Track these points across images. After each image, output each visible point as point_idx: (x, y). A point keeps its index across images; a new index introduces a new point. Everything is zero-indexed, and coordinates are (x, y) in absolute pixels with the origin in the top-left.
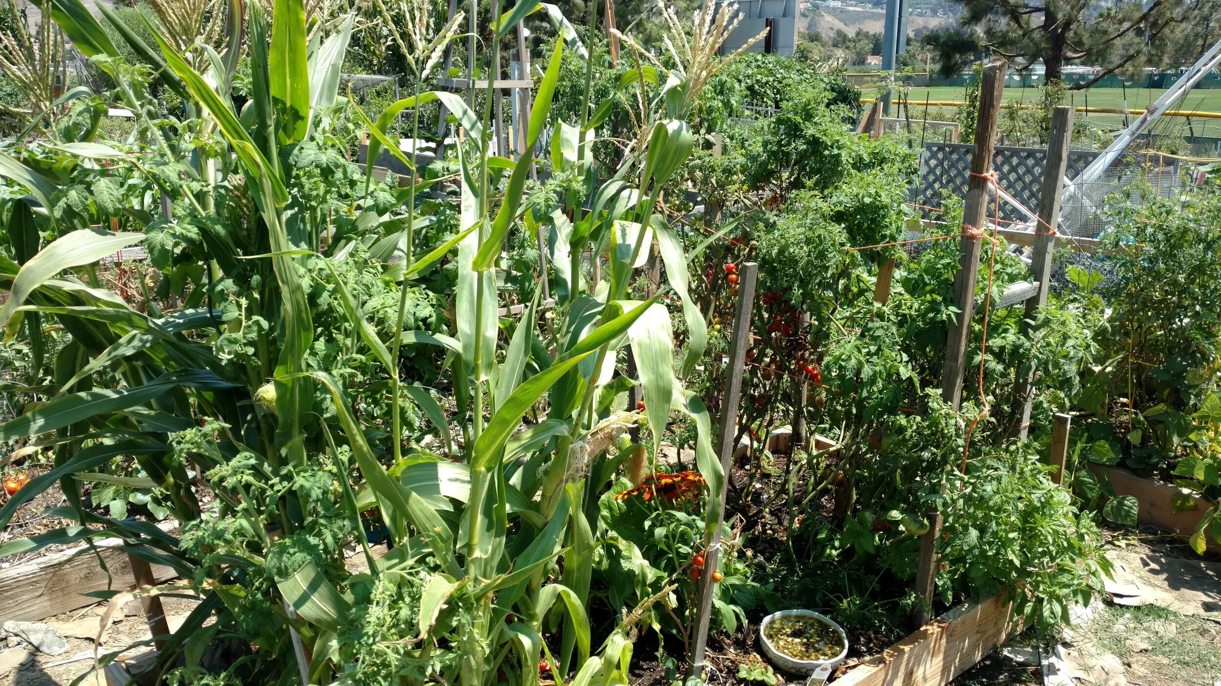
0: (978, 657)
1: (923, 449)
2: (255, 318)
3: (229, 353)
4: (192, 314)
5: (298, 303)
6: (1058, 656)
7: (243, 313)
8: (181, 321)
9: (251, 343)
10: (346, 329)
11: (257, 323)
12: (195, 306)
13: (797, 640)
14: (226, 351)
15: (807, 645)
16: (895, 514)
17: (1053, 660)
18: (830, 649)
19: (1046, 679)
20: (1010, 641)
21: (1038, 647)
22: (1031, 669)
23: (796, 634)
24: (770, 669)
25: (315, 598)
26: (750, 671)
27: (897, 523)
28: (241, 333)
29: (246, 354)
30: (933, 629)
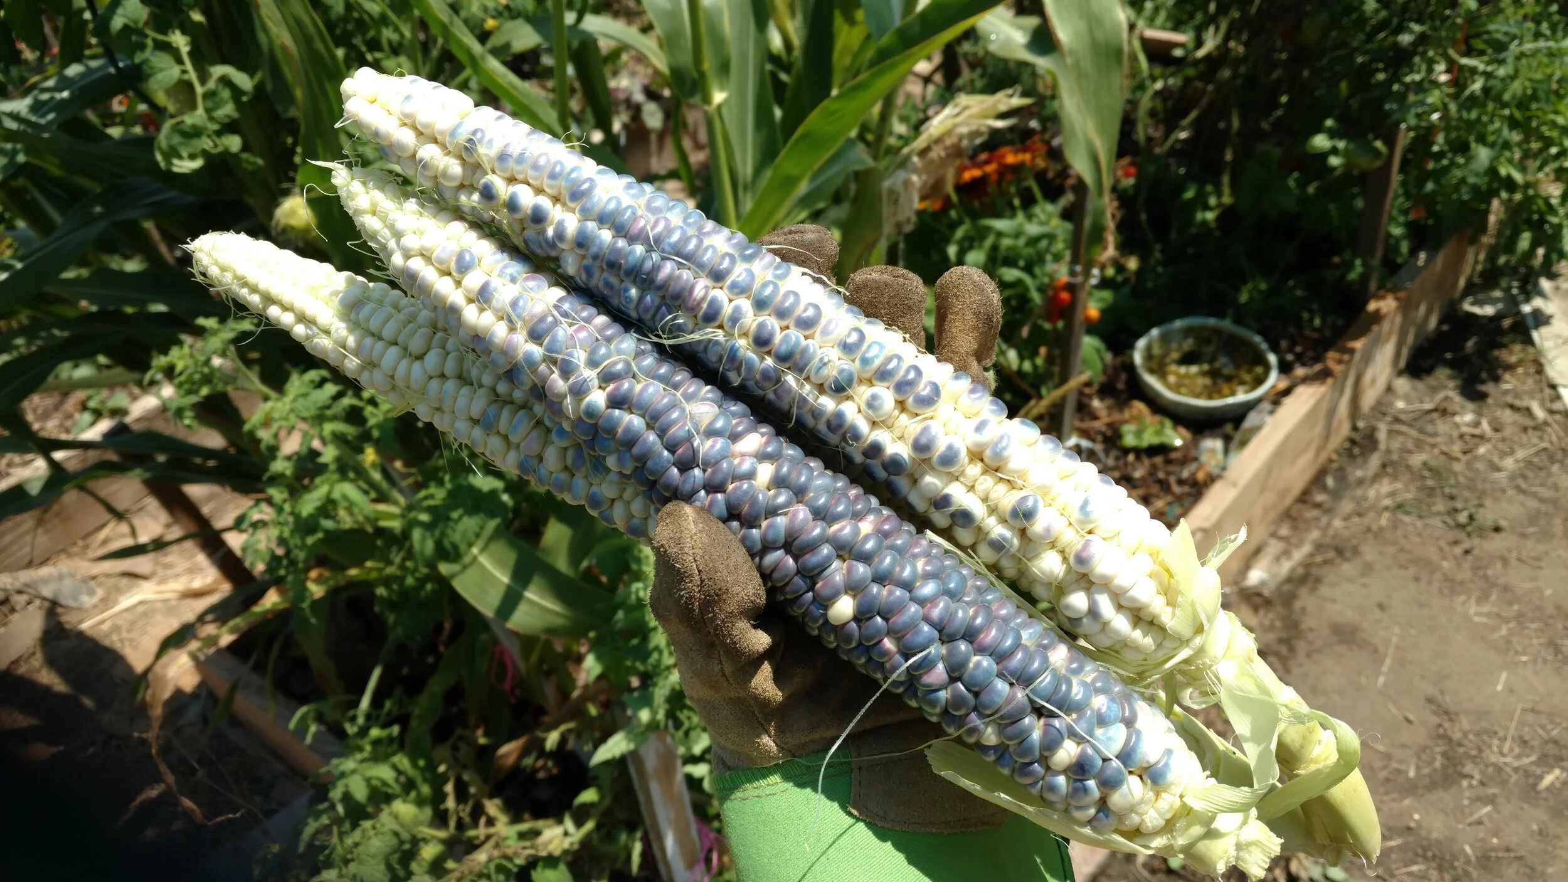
0: (1433, 323)
1: (1401, 29)
2: (219, 70)
3: (192, 157)
4: (82, 76)
5: (299, 23)
6: (1542, 294)
7: (189, 66)
8: (65, 94)
9: (230, 127)
10: (390, 42)
11: (225, 81)
12: (78, 58)
13: (1194, 369)
14: (185, 154)
15: (1214, 374)
16: (1321, 141)
17: (1537, 302)
18: (1249, 371)
19: (1535, 335)
20: (1471, 289)
21: (1510, 288)
22: (1507, 323)
23: (1188, 359)
24: (1168, 423)
25: (530, 594)
26: (1138, 434)
27: (1323, 156)
28: (200, 111)
29: (226, 153)
30: (1387, 305)
